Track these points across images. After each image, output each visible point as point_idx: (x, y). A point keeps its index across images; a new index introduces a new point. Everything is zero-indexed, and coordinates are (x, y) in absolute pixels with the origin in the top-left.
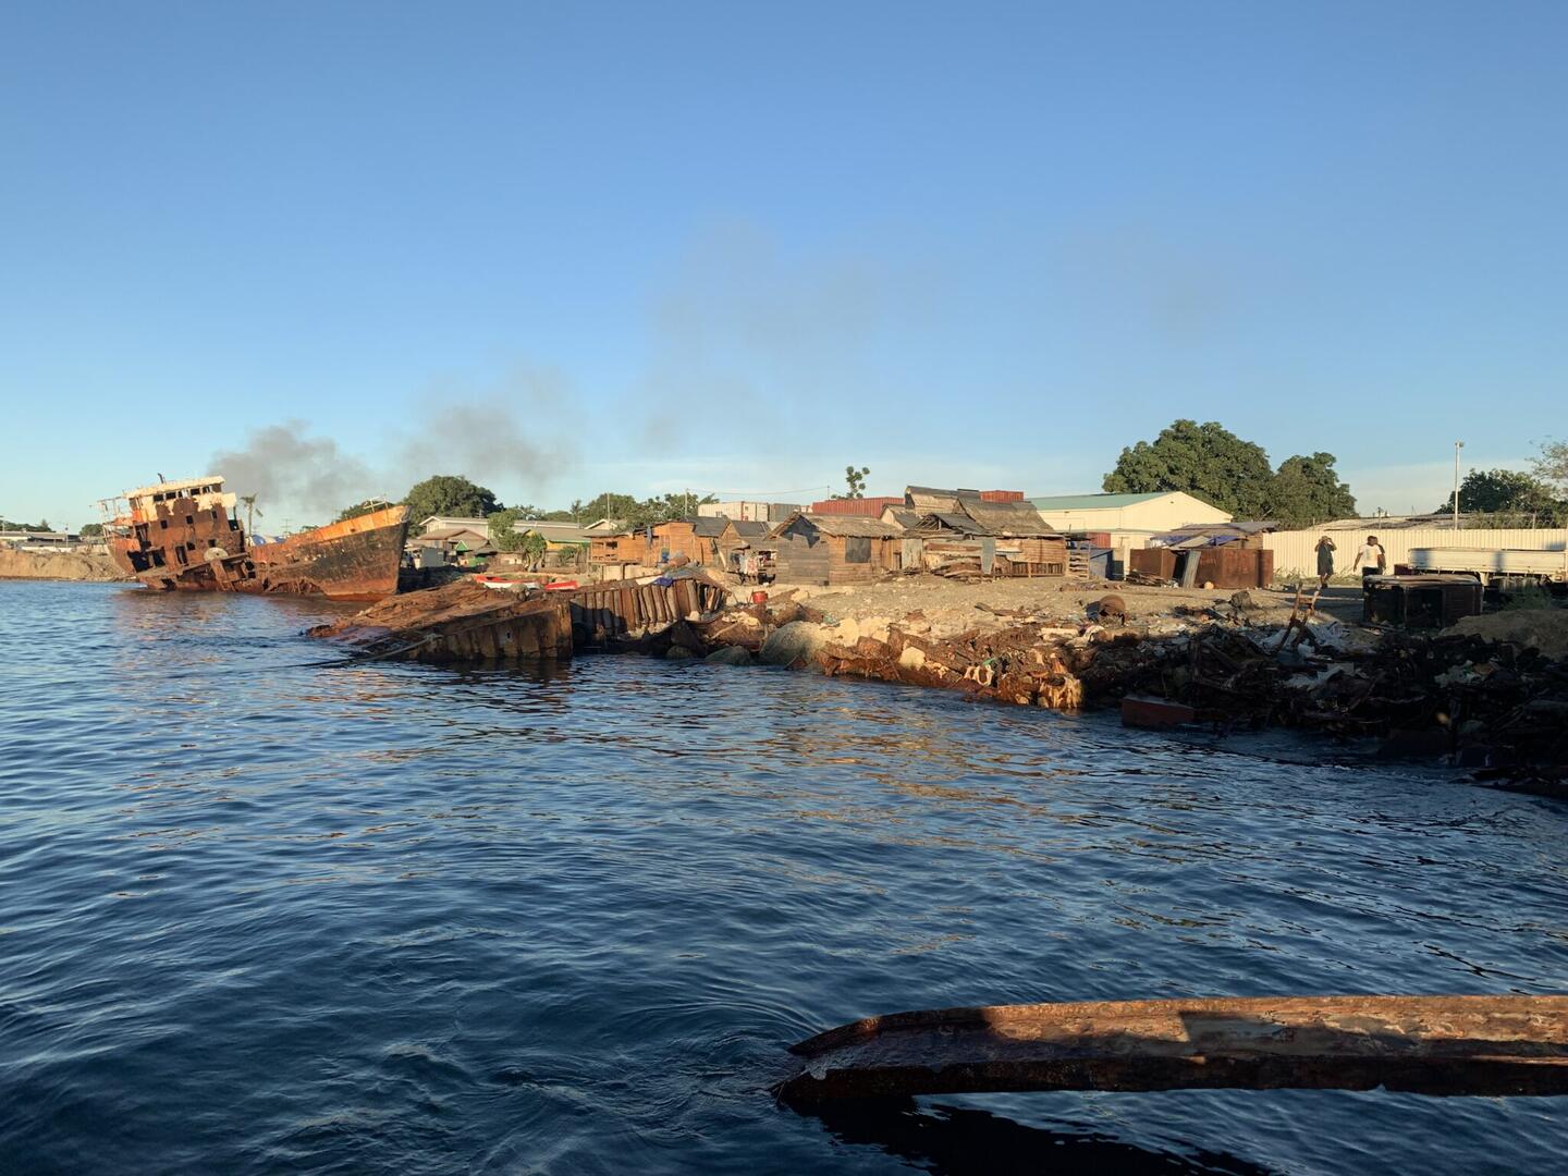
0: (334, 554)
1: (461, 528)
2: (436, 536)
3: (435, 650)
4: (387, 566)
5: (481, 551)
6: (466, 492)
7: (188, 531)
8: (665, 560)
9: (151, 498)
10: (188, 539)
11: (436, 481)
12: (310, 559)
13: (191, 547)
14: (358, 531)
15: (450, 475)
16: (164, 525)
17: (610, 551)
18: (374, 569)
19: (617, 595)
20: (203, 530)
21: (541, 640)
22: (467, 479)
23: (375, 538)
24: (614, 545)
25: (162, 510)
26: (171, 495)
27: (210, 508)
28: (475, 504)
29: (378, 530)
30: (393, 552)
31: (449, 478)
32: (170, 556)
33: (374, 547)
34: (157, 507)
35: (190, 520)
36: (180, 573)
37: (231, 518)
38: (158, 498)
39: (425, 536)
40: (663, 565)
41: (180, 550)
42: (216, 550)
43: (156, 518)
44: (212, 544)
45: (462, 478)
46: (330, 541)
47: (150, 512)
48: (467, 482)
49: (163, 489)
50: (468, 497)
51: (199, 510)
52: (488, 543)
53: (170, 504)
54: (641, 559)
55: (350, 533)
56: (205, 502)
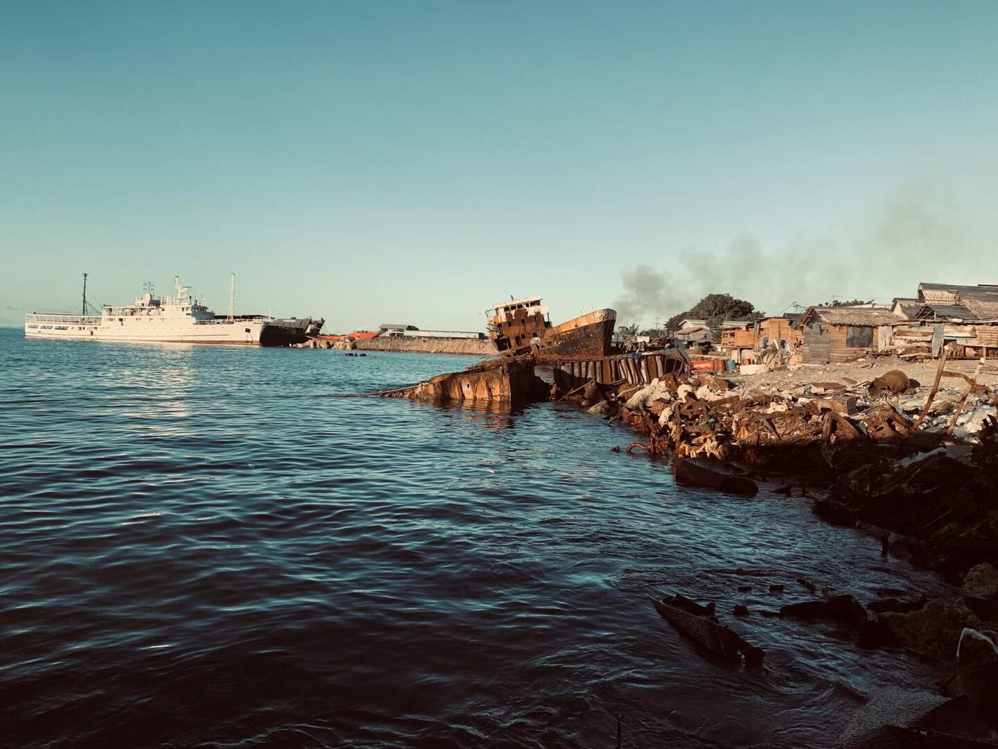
0: (568, 340)
2: (688, 331)
4: (597, 348)
7: (522, 327)
9: (503, 309)
10: (522, 332)
12: (557, 343)
13: (523, 337)
14: (579, 326)
16: (510, 324)
17: (732, 340)
18: (590, 350)
20: (530, 327)
21: (490, 390)
22: (731, 295)
23: (588, 330)
24: (733, 335)
25: (509, 316)
26: (513, 307)
27: (534, 314)
28: (736, 312)
31: (719, 296)
32: (513, 342)
33: (588, 336)
34: (506, 314)
35: (523, 321)
37: (546, 320)
38: (506, 309)
41: (517, 339)
42: (537, 339)
43: (506, 321)
44: (535, 335)
46: (565, 332)
47: (503, 317)
48: (731, 298)
49: (509, 303)
51: (528, 316)
53: (513, 312)
55: (575, 327)
56: (531, 311)
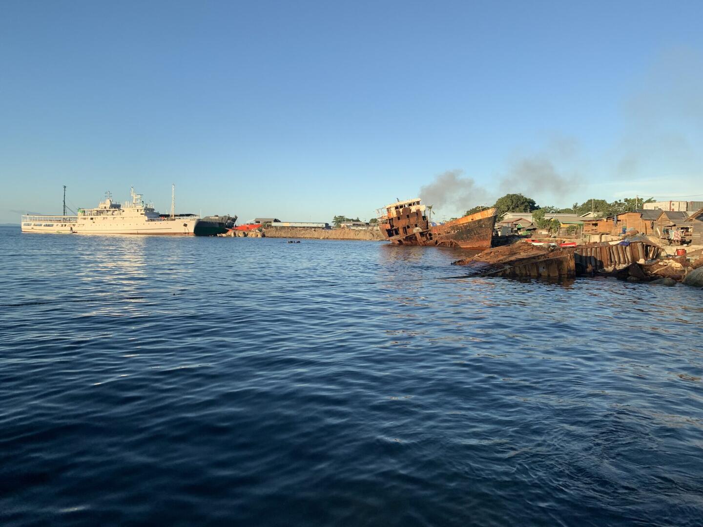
0: (464, 230)
1: (519, 217)
2: (508, 221)
3: (509, 273)
4: (487, 235)
5: (529, 228)
6: (522, 201)
7: (407, 220)
8: (624, 232)
9: (394, 208)
10: (407, 224)
11: (508, 196)
12: (454, 232)
13: (408, 227)
14: (474, 220)
15: (515, 193)
16: (399, 218)
17: (594, 228)
18: (481, 236)
19: (598, 250)
20: (413, 220)
21: (559, 270)
22: (522, 195)
23: (482, 223)
24: (596, 225)
25: (398, 213)
26: (401, 207)
27: (415, 211)
28: (526, 206)
29: (483, 219)
30: (489, 229)
31: (514, 195)
32: (401, 231)
33: (481, 227)
34: (396, 211)
35: (408, 216)
36: (404, 238)
37: (423, 215)
38: (397, 208)
39: (503, 221)
40: (623, 235)
41: (404, 228)
42: (417, 228)
43: (396, 216)
44: (416, 226)
45: (520, 194)
46: (462, 224)
48: (522, 197)
49: (398, 204)
50: (523, 203)
52: (532, 224)
53: (401, 210)
54: (610, 232)
55: (471, 221)
56: (413, 209)
